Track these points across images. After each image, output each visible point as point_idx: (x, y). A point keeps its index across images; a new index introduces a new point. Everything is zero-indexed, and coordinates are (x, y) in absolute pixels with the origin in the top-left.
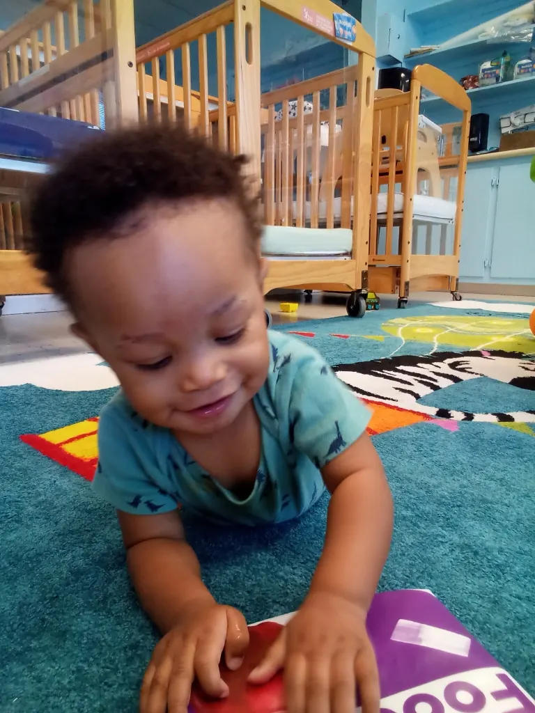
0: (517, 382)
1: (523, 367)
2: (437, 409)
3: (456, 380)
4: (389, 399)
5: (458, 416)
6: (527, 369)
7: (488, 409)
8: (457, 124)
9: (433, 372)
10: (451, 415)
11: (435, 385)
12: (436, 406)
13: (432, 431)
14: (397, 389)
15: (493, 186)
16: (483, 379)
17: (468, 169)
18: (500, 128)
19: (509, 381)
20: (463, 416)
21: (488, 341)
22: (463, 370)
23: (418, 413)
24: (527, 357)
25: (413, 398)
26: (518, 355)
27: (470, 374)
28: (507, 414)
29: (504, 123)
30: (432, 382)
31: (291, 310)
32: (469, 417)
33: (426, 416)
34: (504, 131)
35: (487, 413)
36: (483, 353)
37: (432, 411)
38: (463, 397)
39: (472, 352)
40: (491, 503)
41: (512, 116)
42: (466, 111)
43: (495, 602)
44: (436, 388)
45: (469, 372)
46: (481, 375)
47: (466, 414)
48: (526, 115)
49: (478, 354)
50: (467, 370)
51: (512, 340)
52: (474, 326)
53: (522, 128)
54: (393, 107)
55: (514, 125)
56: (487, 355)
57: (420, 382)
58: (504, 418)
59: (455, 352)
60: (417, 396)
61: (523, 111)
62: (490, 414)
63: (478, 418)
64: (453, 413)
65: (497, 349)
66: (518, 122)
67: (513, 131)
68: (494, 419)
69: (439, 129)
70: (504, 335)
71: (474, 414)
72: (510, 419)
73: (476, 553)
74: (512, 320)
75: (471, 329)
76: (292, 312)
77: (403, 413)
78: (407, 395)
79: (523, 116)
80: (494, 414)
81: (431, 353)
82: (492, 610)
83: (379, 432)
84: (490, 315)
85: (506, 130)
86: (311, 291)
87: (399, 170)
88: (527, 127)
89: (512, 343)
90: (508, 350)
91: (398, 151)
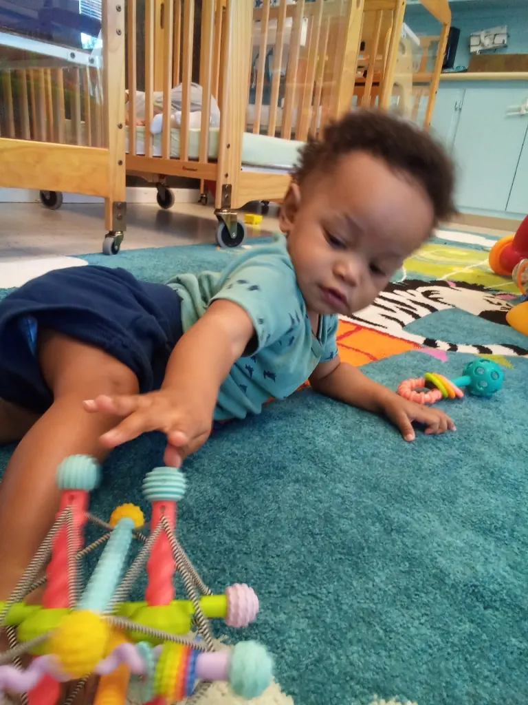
0: (486, 315)
1: (488, 301)
2: (424, 339)
3: (432, 309)
4: (379, 325)
5: (443, 346)
6: (491, 302)
7: (468, 340)
8: (435, 38)
9: (411, 300)
10: (438, 345)
11: (415, 314)
12: (422, 335)
13: (426, 360)
14: (383, 315)
15: (456, 109)
16: (455, 310)
17: (439, 87)
18: (469, 46)
19: (478, 313)
20: (448, 347)
21: (452, 271)
22: (436, 300)
23: (409, 342)
24: (488, 290)
25: (399, 326)
26: (480, 288)
27: (443, 305)
28: (486, 346)
29: (474, 41)
30: (412, 310)
31: (254, 222)
32: (453, 348)
33: (416, 344)
34: (473, 49)
35: (467, 345)
36: (450, 283)
37: (420, 340)
38: (443, 327)
39: (438, 281)
40: (494, 430)
41: (483, 34)
42: (445, 25)
43: (517, 515)
44: (416, 316)
45: (442, 303)
46: (453, 306)
47: (450, 345)
48: (495, 35)
49: (443, 284)
50: (440, 300)
51: (471, 271)
52: (433, 254)
53: (489, 50)
54: (378, 11)
55: (483, 45)
56: (453, 286)
57: (402, 309)
58: (484, 350)
59: (424, 280)
60: (402, 324)
61: (493, 31)
62: (470, 346)
63: (462, 349)
64: (439, 342)
65: (461, 279)
66: (487, 42)
67: (481, 51)
68: (475, 351)
69: (417, 40)
70: (465, 265)
71: (457, 345)
72: (488, 351)
73: (492, 474)
74: (466, 250)
75: (434, 257)
76: (256, 224)
77: (395, 340)
78: (393, 322)
79: (493, 36)
80: (474, 346)
81: (403, 280)
82: (516, 522)
83: (379, 358)
84: (445, 243)
85: (475, 49)
86: (268, 203)
87: (376, 81)
88: (495, 49)
89: (472, 274)
90: (471, 282)
91: (377, 61)
